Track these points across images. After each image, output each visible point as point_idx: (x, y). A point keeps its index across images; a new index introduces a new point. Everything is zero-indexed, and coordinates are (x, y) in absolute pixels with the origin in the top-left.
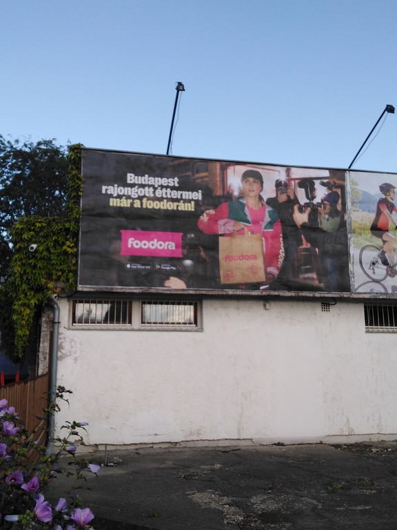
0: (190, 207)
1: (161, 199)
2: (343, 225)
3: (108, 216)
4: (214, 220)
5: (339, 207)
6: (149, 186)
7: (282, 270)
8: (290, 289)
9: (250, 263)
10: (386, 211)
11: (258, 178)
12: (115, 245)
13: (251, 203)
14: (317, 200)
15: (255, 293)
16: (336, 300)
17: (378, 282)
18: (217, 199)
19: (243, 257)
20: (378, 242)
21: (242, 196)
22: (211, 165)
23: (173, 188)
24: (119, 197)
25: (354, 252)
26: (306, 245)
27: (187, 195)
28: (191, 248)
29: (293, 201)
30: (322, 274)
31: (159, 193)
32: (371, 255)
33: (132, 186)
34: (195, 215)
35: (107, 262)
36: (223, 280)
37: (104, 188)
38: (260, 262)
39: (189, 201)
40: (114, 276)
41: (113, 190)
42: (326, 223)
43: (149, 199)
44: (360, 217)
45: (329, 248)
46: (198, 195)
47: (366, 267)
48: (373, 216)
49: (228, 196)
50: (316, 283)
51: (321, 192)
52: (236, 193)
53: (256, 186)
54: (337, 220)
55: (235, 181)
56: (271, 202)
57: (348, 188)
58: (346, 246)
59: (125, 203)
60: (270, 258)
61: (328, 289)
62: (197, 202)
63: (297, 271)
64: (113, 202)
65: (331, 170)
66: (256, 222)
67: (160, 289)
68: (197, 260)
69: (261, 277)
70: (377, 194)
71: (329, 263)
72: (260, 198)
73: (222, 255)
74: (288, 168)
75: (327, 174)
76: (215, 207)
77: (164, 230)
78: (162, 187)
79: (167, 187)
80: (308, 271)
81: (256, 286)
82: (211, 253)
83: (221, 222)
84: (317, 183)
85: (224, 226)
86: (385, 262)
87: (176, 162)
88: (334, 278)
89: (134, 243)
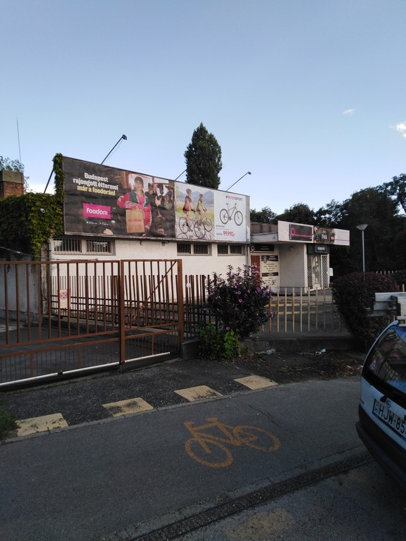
0: (113, 193)
1: (100, 188)
2: (173, 207)
3: (77, 195)
4: (124, 201)
5: (172, 199)
6: (95, 181)
7: (151, 227)
8: (154, 236)
9: (139, 223)
10: (188, 202)
11: (141, 181)
12: (81, 211)
13: (139, 193)
14: (164, 195)
15: (140, 238)
16: (169, 241)
17: (185, 233)
18: (124, 190)
19: (136, 220)
20: (185, 216)
21: (135, 190)
22: (121, 172)
23: (106, 183)
24: (82, 185)
25: (177, 220)
26: (160, 216)
27: (112, 187)
28: (114, 214)
29: (155, 194)
30: (166, 229)
31: (100, 185)
32: (183, 221)
33: (87, 180)
34: (115, 198)
35: (78, 220)
36: (128, 231)
37: (74, 180)
38: (142, 223)
39: (113, 190)
40: (81, 227)
41: (79, 181)
42: (168, 206)
43: (95, 188)
44: (179, 203)
45: (168, 217)
46: (116, 188)
47: (181, 227)
48: (184, 203)
49: (129, 189)
50: (163, 233)
51: (166, 191)
52: (133, 188)
53: (140, 185)
54: (171, 204)
55: (132, 181)
56: (147, 194)
57: (175, 190)
58: (174, 217)
59: (84, 189)
60: (146, 221)
61: (168, 236)
62: (116, 191)
63: (156, 228)
64: (79, 188)
65: (170, 180)
66: (141, 203)
67: (102, 235)
68: (117, 221)
69: (143, 230)
70: (185, 193)
71: (168, 224)
72: (143, 191)
73: (127, 219)
74: (153, 177)
75: (167, 182)
76: (124, 194)
77: (102, 205)
78: (101, 182)
79: (103, 182)
80: (161, 228)
81: (141, 234)
82: (123, 218)
83: (127, 202)
84: (164, 186)
85: (128, 204)
86: (187, 225)
87: (107, 169)
88: (170, 232)
89: (90, 211)
